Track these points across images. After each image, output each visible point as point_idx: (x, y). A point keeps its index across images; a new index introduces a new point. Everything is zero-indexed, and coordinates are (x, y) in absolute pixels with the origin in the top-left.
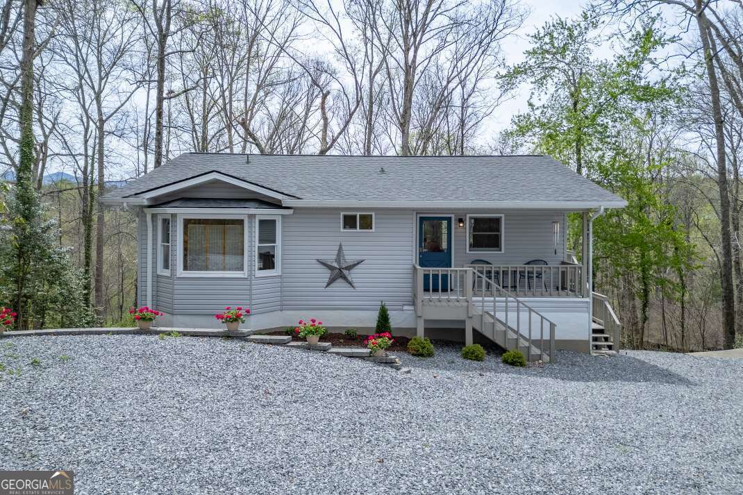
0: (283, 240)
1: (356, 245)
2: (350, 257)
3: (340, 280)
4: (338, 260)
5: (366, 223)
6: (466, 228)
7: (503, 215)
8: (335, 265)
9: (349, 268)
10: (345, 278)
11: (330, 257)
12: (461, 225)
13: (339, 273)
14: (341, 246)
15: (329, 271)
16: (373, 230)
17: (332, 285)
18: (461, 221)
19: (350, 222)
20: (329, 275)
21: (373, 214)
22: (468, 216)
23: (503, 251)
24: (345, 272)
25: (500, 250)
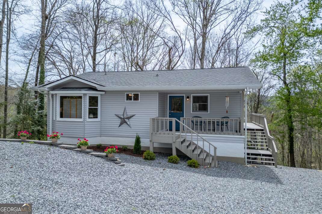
0: (101, 106)
1: (132, 108)
2: (129, 114)
3: (125, 124)
4: (123, 115)
5: (136, 97)
6: (190, 101)
7: (209, 95)
8: (122, 117)
9: (129, 118)
10: (126, 123)
11: (120, 113)
12: (188, 99)
13: (124, 121)
14: (125, 109)
15: (120, 120)
16: (139, 101)
17: (122, 126)
18: (188, 97)
19: (129, 98)
20: (120, 122)
21: (139, 93)
22: (192, 95)
23: (209, 113)
24: (127, 120)
25: (208, 112)
